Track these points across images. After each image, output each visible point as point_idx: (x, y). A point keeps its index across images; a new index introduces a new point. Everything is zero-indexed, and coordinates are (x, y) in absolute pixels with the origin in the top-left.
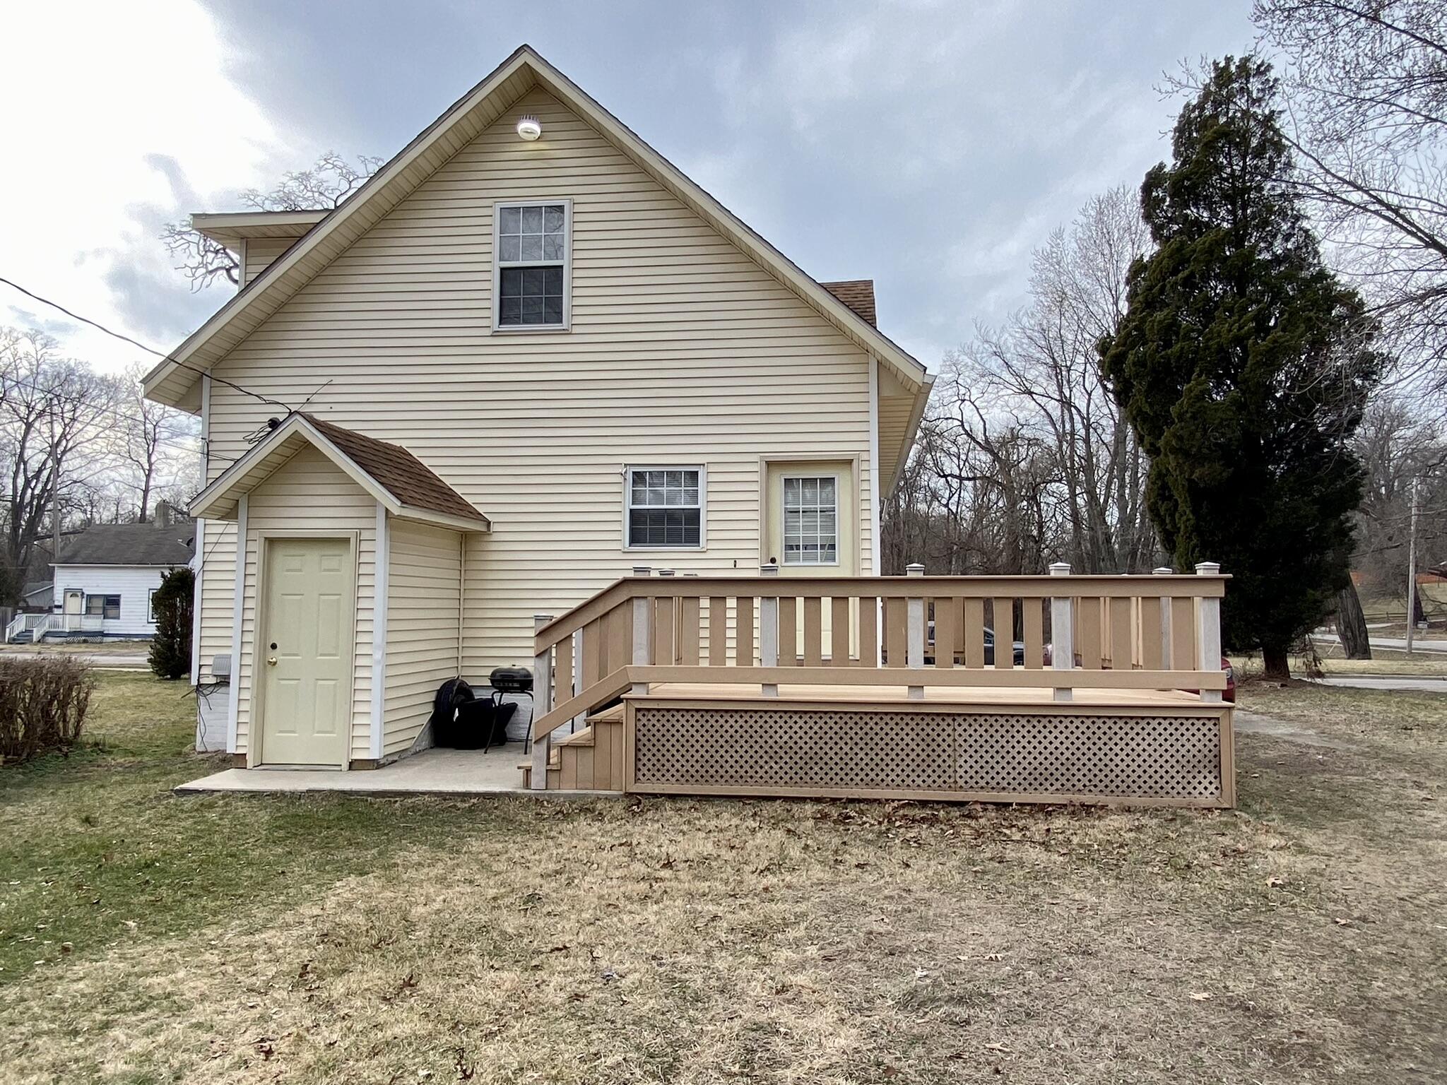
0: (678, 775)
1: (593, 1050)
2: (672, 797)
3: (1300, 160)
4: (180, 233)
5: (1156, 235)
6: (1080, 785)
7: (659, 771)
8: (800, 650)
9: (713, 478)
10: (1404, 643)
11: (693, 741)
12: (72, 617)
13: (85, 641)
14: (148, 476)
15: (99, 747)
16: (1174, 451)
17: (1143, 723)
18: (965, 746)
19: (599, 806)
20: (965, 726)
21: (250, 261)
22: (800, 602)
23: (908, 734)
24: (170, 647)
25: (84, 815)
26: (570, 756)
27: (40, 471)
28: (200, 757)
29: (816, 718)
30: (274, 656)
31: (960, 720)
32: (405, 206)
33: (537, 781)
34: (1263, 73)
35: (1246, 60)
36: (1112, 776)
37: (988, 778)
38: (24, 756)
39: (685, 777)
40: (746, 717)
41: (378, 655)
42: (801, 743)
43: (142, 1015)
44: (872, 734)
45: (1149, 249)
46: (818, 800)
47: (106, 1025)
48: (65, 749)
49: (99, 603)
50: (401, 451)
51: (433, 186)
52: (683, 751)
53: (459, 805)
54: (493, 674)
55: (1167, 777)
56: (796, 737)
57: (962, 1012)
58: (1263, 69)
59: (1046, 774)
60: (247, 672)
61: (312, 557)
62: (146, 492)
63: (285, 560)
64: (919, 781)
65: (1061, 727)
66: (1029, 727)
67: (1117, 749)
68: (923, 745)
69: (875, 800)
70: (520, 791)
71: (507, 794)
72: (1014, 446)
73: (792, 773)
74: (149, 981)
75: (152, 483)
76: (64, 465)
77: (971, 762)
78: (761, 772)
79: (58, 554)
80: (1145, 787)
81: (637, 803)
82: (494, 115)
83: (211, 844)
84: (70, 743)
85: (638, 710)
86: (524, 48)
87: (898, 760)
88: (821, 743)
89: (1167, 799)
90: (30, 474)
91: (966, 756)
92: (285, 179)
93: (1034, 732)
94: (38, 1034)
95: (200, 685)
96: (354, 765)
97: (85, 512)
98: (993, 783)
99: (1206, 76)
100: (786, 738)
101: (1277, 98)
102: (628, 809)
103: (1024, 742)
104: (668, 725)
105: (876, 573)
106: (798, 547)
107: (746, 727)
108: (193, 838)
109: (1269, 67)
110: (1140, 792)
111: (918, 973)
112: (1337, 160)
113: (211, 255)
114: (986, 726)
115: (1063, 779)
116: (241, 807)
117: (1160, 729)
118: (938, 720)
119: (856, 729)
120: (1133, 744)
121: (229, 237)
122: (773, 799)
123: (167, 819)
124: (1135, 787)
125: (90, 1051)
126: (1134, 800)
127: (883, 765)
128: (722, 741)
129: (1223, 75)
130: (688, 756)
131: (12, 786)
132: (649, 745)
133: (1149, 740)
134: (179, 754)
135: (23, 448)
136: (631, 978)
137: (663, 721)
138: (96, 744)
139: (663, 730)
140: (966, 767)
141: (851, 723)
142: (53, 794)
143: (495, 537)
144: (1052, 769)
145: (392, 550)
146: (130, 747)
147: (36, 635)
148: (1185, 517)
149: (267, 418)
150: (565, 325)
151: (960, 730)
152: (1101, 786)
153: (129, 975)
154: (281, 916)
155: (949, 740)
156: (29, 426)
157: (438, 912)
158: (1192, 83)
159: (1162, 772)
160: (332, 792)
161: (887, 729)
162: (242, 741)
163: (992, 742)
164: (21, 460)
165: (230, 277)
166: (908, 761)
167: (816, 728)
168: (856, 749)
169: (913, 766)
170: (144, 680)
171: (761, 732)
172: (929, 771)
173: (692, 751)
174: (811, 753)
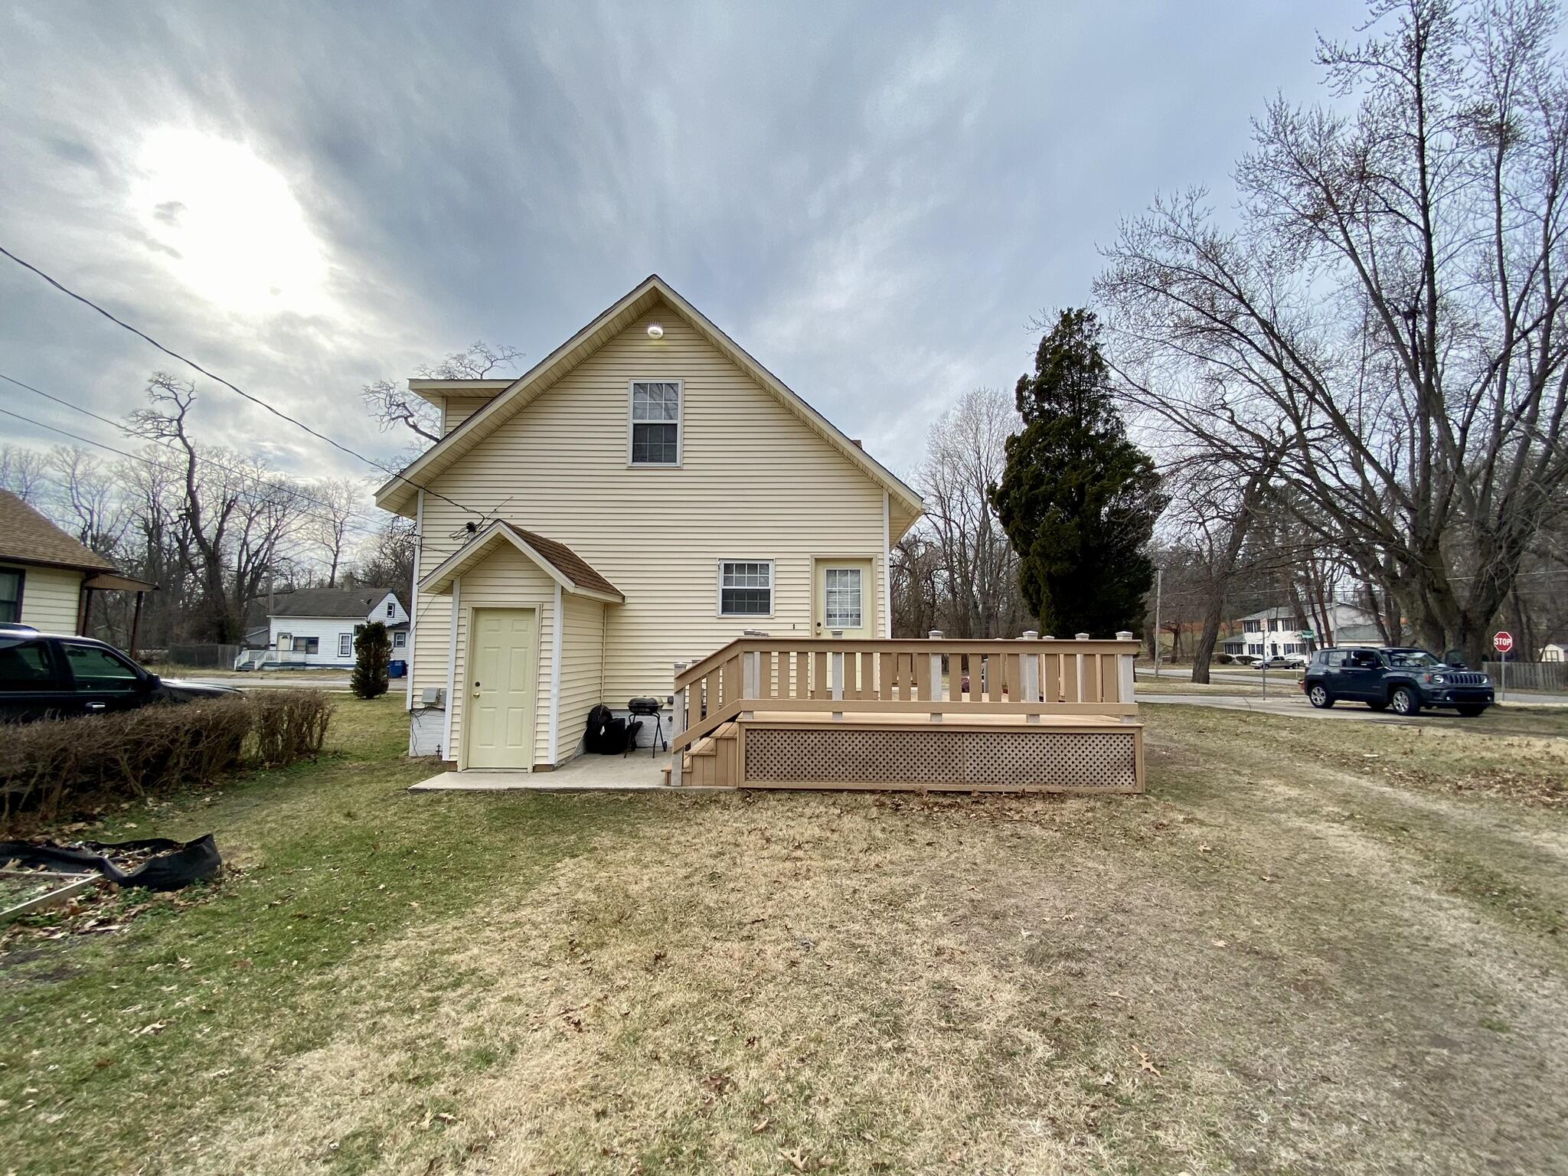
0: (775, 775)
1: (831, 1012)
2: (772, 791)
3: (1113, 374)
4: (373, 392)
5: (1026, 420)
6: (1046, 780)
7: (763, 773)
8: (859, 686)
9: (779, 569)
10: (1153, 671)
11: (785, 751)
12: (283, 652)
13: (292, 670)
14: (336, 556)
15: (339, 755)
16: (1039, 554)
17: (1086, 738)
18: (971, 754)
19: (722, 797)
20: (971, 740)
21: (449, 412)
22: (859, 656)
23: (932, 745)
24: (366, 677)
25: (346, 811)
26: (698, 762)
27: (258, 552)
28: (414, 761)
29: (870, 735)
30: (477, 691)
31: (967, 736)
32: (567, 379)
33: (675, 780)
34: (1091, 320)
35: (1081, 311)
36: (1067, 773)
37: (986, 775)
38: (284, 762)
39: (779, 776)
40: (822, 735)
41: (555, 691)
42: (860, 752)
43: (460, 991)
44: (908, 746)
45: (1021, 428)
46: (873, 792)
47: (435, 1002)
48: (312, 756)
49: (303, 643)
50: (562, 547)
51: (586, 366)
52: (779, 758)
53: (621, 798)
54: (631, 702)
55: (1102, 773)
56: (857, 749)
57: (1075, 966)
58: (1091, 318)
59: (1024, 772)
60: (458, 703)
61: (507, 621)
62: (334, 566)
63: (486, 622)
64: (940, 778)
65: (1033, 741)
66: (1012, 741)
67: (1069, 755)
68: (943, 753)
69: (912, 791)
70: (664, 787)
71: (654, 790)
72: (917, 547)
73: (854, 773)
74: (453, 958)
75: (338, 560)
76: (276, 548)
77: (975, 764)
78: (833, 773)
79: (272, 610)
80: (1088, 780)
81: (749, 795)
82: (630, 320)
83: (450, 833)
84: (316, 752)
85: (747, 730)
86: (654, 276)
87: (925, 764)
88: (874, 752)
89: (1102, 788)
90: (251, 553)
91: (971, 761)
92: (447, 359)
93: (1016, 744)
94: (381, 1012)
95: (413, 709)
96: (537, 769)
97: (287, 579)
98: (989, 778)
99: (1056, 321)
100: (850, 749)
101: (1101, 336)
102: (743, 800)
103: (1009, 751)
104: (768, 741)
105: (889, 637)
106: (835, 616)
107: (823, 741)
108: (436, 828)
109: (1095, 316)
110: (1084, 783)
111: (1025, 934)
112: (1136, 374)
113: (395, 408)
114: (984, 740)
115: (1035, 776)
116: (462, 803)
117: (1097, 742)
118: (953, 736)
119: (898, 743)
120: (1080, 752)
121: (434, 395)
122: (841, 791)
123: (409, 812)
124: (1081, 780)
125: (430, 1028)
126: (1081, 789)
127: (915, 767)
128: (805, 751)
129: (1066, 319)
130: (782, 762)
131: (280, 786)
132: (755, 755)
133: (1090, 749)
134: (397, 758)
135: (246, 535)
136: (824, 944)
137: (765, 737)
138: (336, 752)
139: (765, 744)
140: (971, 768)
141: (894, 739)
142: (314, 793)
143: (628, 607)
144: (1028, 769)
145: (565, 617)
146: (358, 752)
147: (257, 665)
148: (1046, 594)
149: (466, 522)
150: (678, 463)
151: (967, 743)
152: (1060, 780)
153: (432, 953)
154: (529, 894)
155: (960, 750)
156: (251, 519)
157: (649, 889)
158: (1047, 324)
159: (1098, 770)
160: (527, 790)
161: (918, 743)
162: (454, 752)
163: (988, 750)
164: (245, 543)
165: (407, 423)
166: (932, 764)
167: (870, 742)
168: (898, 757)
169: (936, 767)
170: (346, 700)
171: (833, 745)
172: (947, 771)
173: (785, 758)
174: (867, 760)
